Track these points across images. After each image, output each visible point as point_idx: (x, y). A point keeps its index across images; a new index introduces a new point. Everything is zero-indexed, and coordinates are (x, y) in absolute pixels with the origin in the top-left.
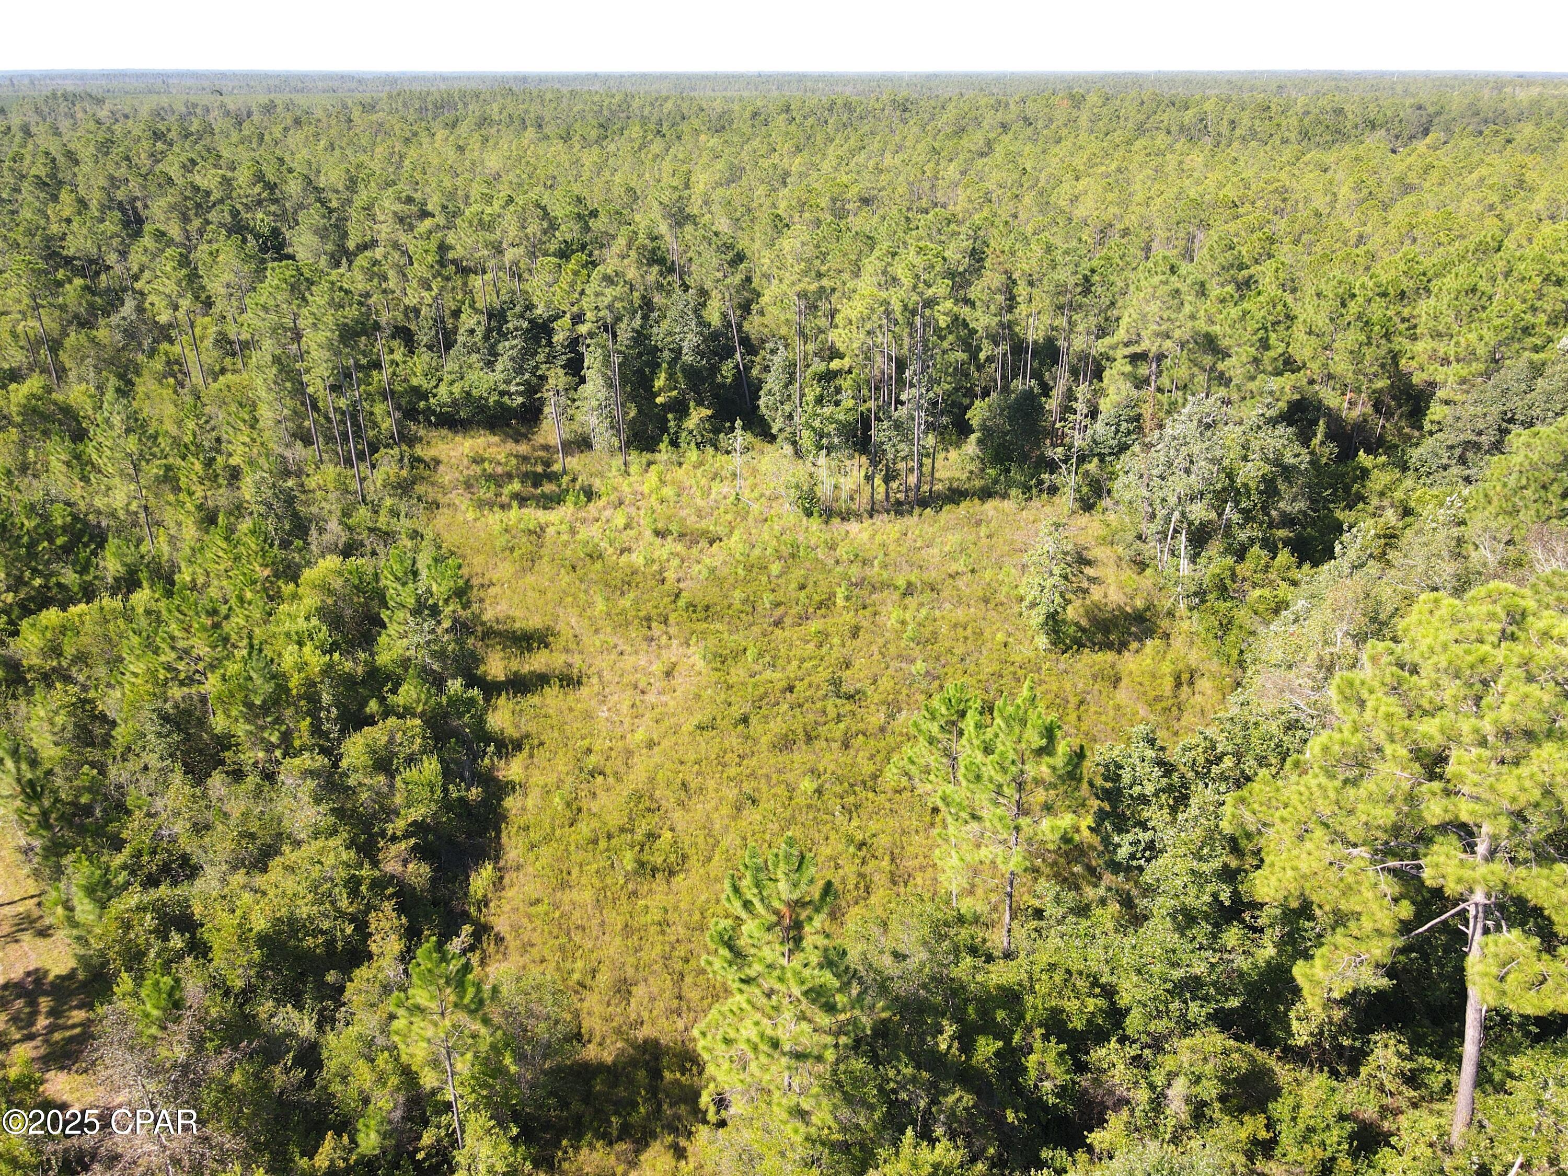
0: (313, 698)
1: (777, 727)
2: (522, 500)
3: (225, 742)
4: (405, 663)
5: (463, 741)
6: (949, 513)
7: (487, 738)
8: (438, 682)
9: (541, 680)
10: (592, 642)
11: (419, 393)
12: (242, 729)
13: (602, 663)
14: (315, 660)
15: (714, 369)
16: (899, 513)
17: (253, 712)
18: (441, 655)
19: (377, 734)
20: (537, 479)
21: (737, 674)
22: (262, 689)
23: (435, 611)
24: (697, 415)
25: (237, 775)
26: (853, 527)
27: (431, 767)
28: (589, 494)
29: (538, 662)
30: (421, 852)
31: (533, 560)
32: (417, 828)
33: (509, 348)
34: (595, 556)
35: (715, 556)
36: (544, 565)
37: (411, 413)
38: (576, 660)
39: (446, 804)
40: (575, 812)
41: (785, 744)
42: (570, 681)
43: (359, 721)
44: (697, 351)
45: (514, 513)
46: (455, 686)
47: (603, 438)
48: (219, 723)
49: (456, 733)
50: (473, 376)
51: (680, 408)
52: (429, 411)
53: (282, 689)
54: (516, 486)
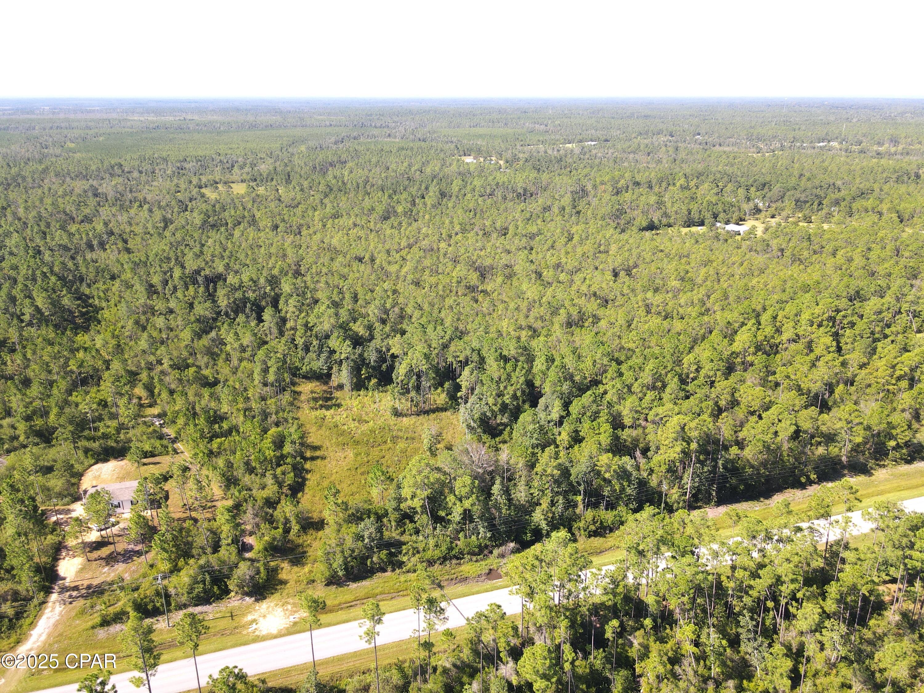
0: (271, 461)
1: (363, 470)
2: (322, 407)
3: (255, 468)
4: (289, 453)
5: (299, 470)
6: (432, 416)
7: (304, 470)
8: (295, 458)
9: (317, 458)
10: (330, 449)
11: (298, 369)
12: (258, 466)
13: (331, 454)
14: (272, 454)
15: (381, 366)
16: (418, 415)
17: (261, 463)
18: (296, 451)
19: (283, 468)
20: (327, 399)
21: (359, 458)
22: (262, 458)
23: (295, 443)
24: (374, 381)
25: (257, 475)
26: (405, 419)
27: (292, 474)
28: (339, 406)
29: (318, 453)
30: (290, 489)
31: (321, 426)
32: (289, 485)
33: (324, 356)
34: (336, 426)
35: (364, 428)
36: (324, 428)
37: (294, 375)
38: (326, 453)
39: (294, 481)
40: (318, 484)
41: (362, 474)
42: (323, 458)
43: (279, 465)
44: (375, 361)
45: (319, 412)
46: (298, 458)
47: (347, 387)
48: (254, 464)
49: (298, 469)
50: (313, 363)
51: (369, 378)
52: (300, 374)
53: (266, 458)
54: (321, 402)
